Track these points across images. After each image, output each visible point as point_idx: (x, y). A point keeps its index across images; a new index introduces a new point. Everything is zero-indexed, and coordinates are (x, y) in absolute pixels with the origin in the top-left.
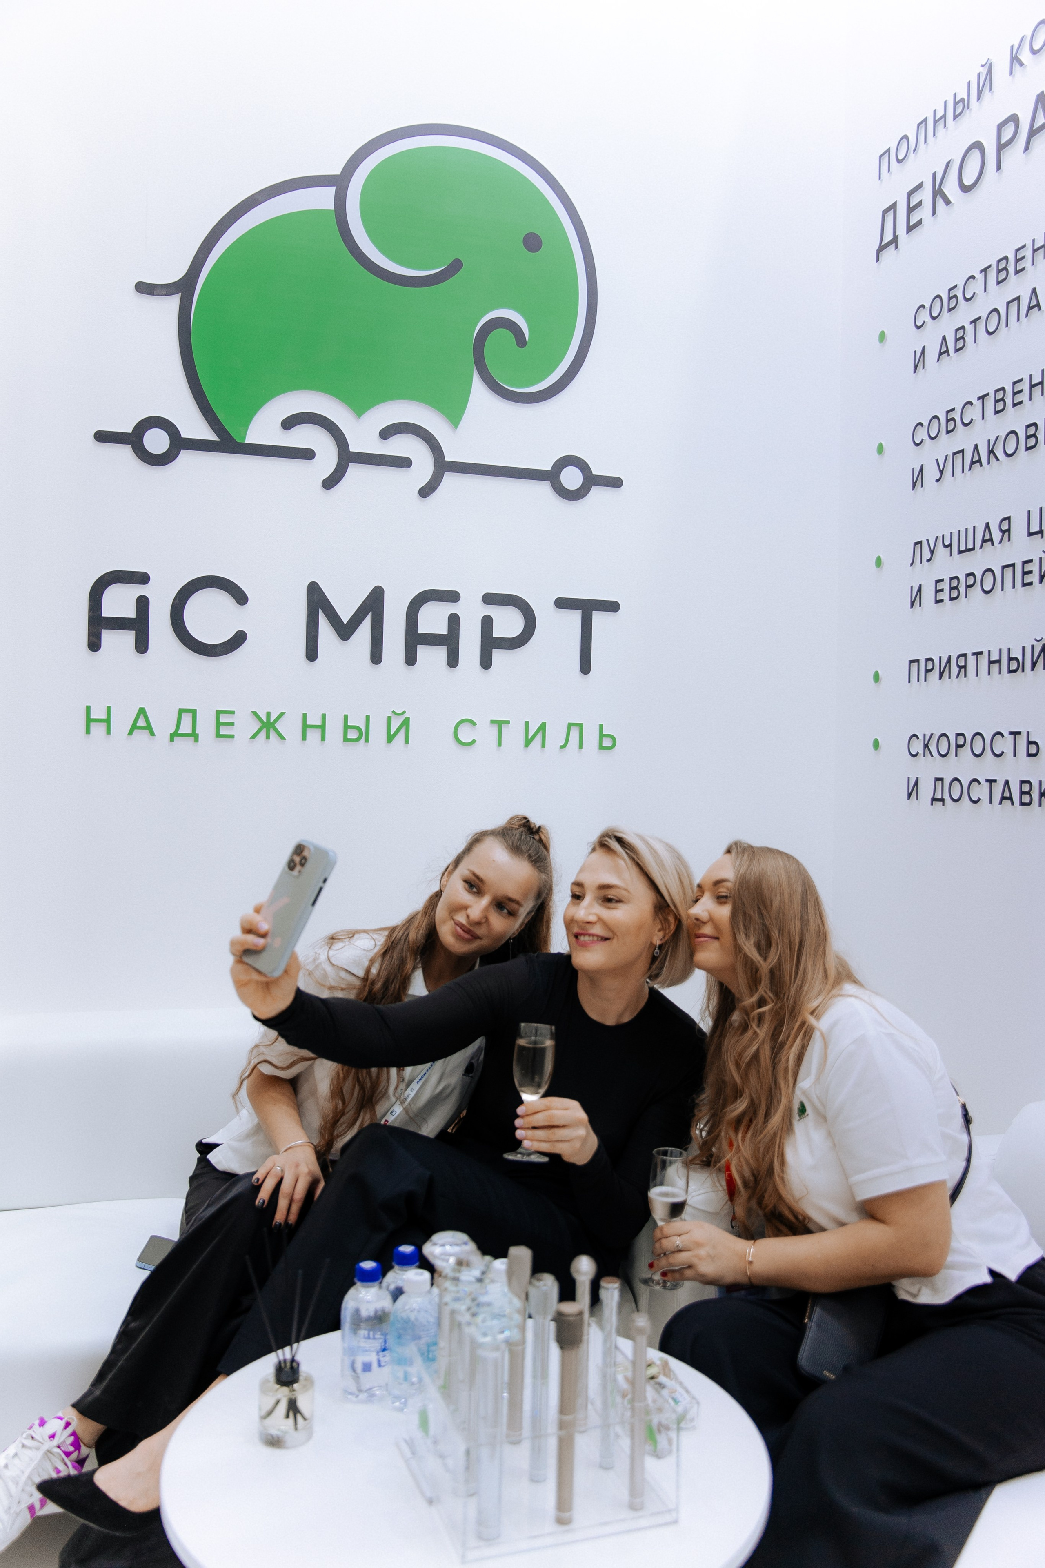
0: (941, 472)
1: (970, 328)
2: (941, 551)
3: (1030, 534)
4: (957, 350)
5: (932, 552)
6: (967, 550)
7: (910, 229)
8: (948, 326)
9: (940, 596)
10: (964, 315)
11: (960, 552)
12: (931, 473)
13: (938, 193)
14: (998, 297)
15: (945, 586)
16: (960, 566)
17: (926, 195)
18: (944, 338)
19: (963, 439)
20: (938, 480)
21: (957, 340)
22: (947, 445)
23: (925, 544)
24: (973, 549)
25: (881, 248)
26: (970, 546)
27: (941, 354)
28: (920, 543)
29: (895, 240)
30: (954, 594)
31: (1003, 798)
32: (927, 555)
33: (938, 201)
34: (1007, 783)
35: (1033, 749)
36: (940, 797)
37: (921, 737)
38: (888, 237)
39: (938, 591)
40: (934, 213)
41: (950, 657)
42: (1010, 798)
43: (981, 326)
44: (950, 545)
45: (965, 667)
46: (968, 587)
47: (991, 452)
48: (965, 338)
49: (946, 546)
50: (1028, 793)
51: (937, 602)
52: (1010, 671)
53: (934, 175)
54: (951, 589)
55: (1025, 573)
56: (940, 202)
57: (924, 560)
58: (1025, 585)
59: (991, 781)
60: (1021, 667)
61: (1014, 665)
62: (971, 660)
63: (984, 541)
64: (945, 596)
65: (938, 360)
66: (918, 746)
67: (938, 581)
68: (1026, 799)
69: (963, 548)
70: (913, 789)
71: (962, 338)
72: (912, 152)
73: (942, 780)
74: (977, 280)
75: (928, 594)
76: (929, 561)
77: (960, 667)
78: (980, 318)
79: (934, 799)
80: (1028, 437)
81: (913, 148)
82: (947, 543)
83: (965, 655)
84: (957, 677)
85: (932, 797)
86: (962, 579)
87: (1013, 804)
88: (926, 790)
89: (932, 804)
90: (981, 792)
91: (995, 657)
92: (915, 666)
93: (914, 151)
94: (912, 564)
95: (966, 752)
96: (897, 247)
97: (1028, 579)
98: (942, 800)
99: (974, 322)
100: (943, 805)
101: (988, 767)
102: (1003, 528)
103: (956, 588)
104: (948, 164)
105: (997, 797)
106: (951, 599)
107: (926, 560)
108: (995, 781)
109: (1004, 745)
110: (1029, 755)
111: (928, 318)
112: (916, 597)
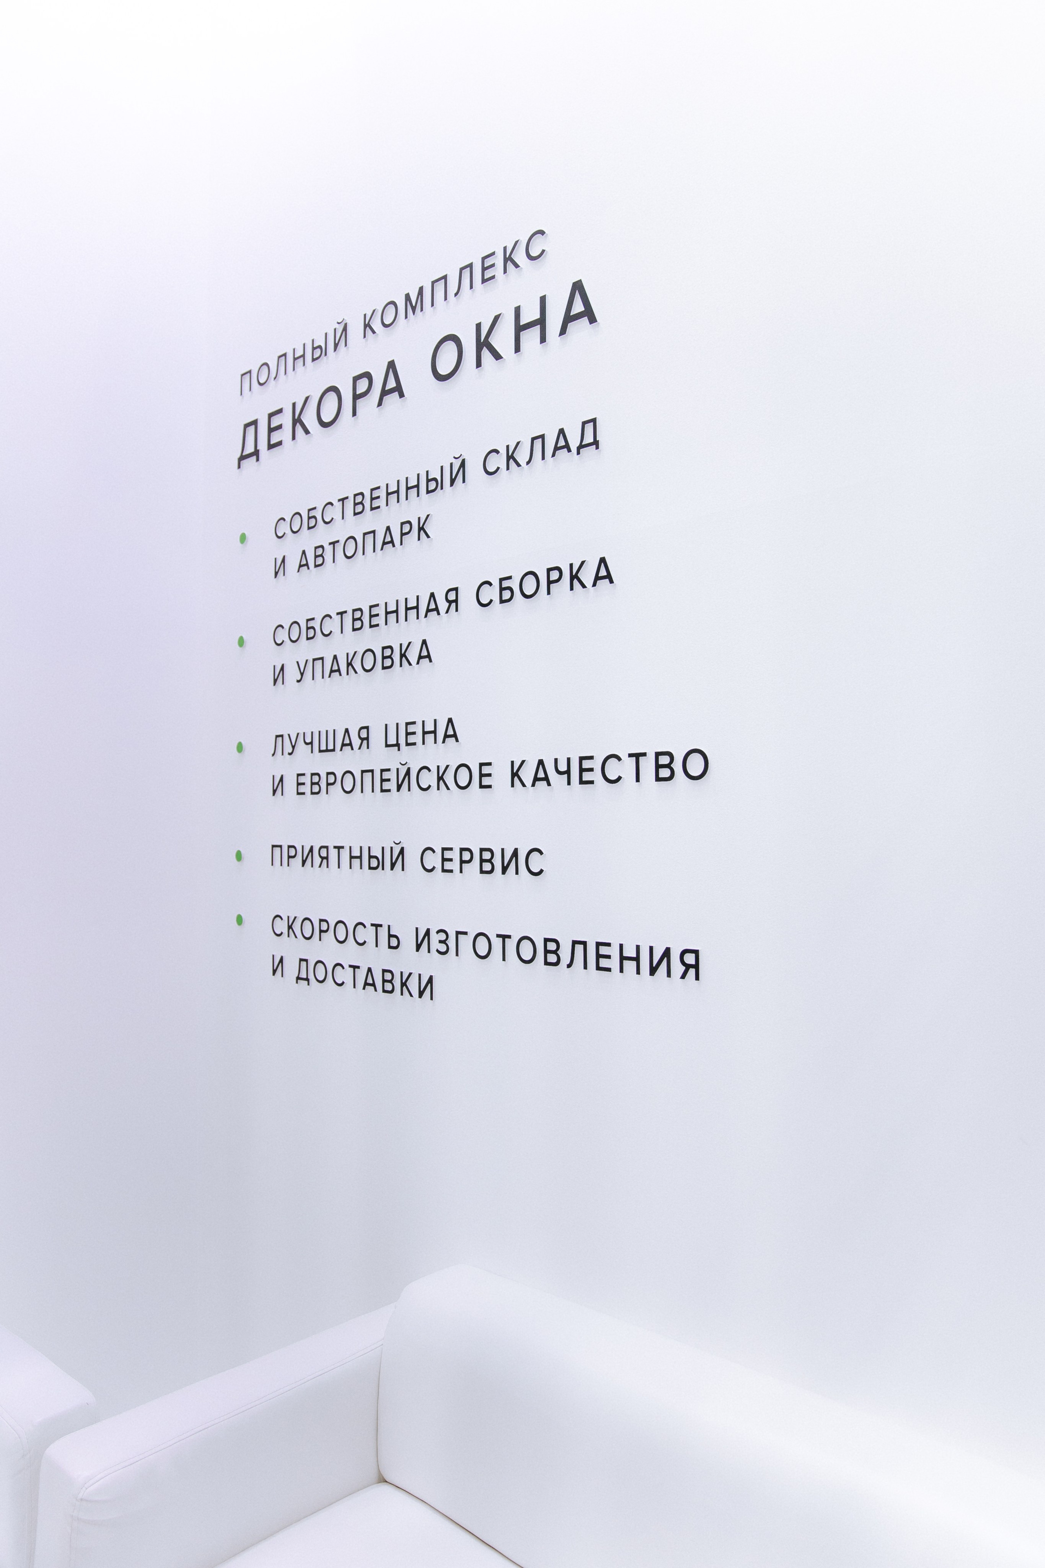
0: (302, 674)
1: (329, 549)
2: (301, 745)
3: (387, 746)
4: (316, 566)
5: (293, 747)
6: (327, 750)
7: (271, 446)
8: (308, 541)
9: (302, 789)
10: (323, 535)
11: (320, 751)
12: (292, 673)
13: (297, 421)
14: (355, 527)
15: (307, 780)
16: (322, 764)
17: (286, 420)
18: (304, 552)
19: (321, 648)
20: (298, 681)
21: (316, 557)
22: (306, 651)
23: (286, 738)
24: (333, 750)
25: (242, 458)
26: (331, 747)
27: (301, 566)
28: (282, 736)
29: (256, 453)
30: (316, 789)
31: (366, 984)
32: (288, 749)
33: (297, 428)
34: (370, 970)
35: (394, 942)
36: (305, 977)
37: (285, 918)
38: (250, 449)
39: (299, 784)
40: (294, 438)
41: (312, 847)
42: (373, 985)
43: (339, 548)
44: (311, 743)
45: (327, 858)
46: (328, 784)
47: (349, 664)
48: (324, 556)
49: (307, 744)
50: (390, 981)
51: (298, 793)
52: (370, 868)
53: (294, 405)
54: (312, 784)
55: (382, 780)
56: (299, 429)
57: (286, 753)
58: (382, 791)
59: (355, 967)
60: (381, 865)
61: (374, 863)
62: (333, 853)
63: (343, 745)
64: (306, 789)
65: (298, 571)
66: (281, 927)
67: (298, 775)
68: (388, 987)
69: (323, 748)
70: (278, 966)
71: (321, 556)
72: (273, 379)
73: (306, 960)
74: (335, 506)
75: (290, 784)
76: (290, 754)
77: (323, 858)
78: (338, 541)
79: (298, 978)
80: (384, 658)
81: (274, 376)
82: (308, 740)
83: (327, 847)
84: (320, 866)
85: (297, 975)
86: (324, 776)
87: (376, 990)
88: (291, 968)
89: (297, 982)
90: (343, 975)
91: (356, 853)
92: (277, 850)
93: (275, 378)
94: (273, 755)
95: (329, 937)
96: (258, 460)
97: (386, 786)
98: (307, 979)
99: (333, 544)
100: (308, 984)
101: (349, 954)
102: (362, 736)
103: (317, 783)
104: (307, 398)
105: (360, 982)
106: (312, 793)
107: (287, 753)
108: (358, 967)
109: (367, 934)
110: (390, 947)
111: (288, 531)
112: (278, 786)
